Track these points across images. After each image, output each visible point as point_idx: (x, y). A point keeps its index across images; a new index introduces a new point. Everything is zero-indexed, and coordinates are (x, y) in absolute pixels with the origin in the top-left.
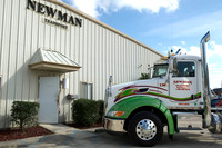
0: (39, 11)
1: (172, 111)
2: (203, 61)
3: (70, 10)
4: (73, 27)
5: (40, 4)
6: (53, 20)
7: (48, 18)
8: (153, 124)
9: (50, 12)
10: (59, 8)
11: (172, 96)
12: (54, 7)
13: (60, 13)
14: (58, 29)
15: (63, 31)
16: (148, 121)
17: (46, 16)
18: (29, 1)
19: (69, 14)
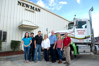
1: (76, 44)
4: (37, 12)
5: (23, 3)
9: (27, 6)
11: (76, 37)
15: (33, 13)
17: (25, 8)
18: (19, 2)
19: (35, 7)
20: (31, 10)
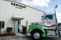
0: (14, 5)
3: (22, 4)
4: (23, 8)
6: (18, 7)
9: (17, 5)
14: (19, 9)
15: (21, 9)
17: (16, 6)
18: (12, 3)
19: (22, 5)
20: (20, 7)
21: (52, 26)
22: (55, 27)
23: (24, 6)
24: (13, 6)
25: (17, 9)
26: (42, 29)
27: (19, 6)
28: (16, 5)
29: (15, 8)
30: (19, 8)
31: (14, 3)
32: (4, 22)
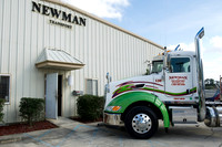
0: (44, 13)
1: (167, 104)
2: (197, 57)
3: (74, 10)
4: (77, 26)
5: (44, 7)
6: (58, 20)
7: (53, 19)
8: (148, 118)
9: (55, 13)
10: (63, 9)
11: (167, 91)
12: (58, 8)
13: (64, 13)
14: (63, 29)
15: (68, 30)
16: (144, 115)
17: (51, 17)
18: (34, 4)
19: (73, 14)
20: (63, 22)
21: (188, 92)
22: (196, 94)
23: (78, 16)
24: (40, 15)
25: (53, 26)
26: (158, 103)
27: (61, 16)
28: (49, 11)
29: (47, 26)
30: (62, 25)
31: (42, 3)
32: (8, 77)
